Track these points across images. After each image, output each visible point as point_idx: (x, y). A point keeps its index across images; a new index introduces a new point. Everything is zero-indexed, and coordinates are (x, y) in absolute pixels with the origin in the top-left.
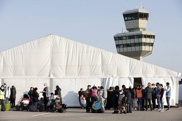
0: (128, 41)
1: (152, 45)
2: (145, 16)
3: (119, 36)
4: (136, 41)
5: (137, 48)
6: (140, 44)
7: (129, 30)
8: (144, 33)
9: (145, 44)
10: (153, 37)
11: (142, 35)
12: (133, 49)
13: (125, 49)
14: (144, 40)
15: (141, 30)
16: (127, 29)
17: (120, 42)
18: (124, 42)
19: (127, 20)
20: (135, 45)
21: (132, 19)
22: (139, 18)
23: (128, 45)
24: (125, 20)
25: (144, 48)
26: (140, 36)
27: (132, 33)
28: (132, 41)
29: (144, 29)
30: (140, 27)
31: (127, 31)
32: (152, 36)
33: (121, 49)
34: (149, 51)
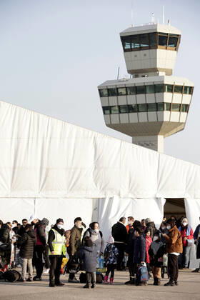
0: (132, 100)
1: (185, 108)
2: (171, 41)
3: (112, 86)
4: (150, 98)
5: (152, 116)
6: (159, 107)
7: (135, 73)
8: (168, 81)
9: (171, 107)
10: (190, 90)
11: (164, 85)
12: (143, 117)
13: (125, 118)
14: (168, 97)
15: (161, 74)
16: (130, 72)
17: (113, 101)
18: (122, 101)
19: (131, 50)
20: (147, 107)
21: (140, 49)
22: (159, 46)
23: (130, 109)
24: (125, 50)
25: (168, 116)
26: (159, 88)
27: (140, 81)
28: (141, 99)
29: (169, 73)
30: (159, 66)
31: (129, 76)
32: (186, 87)
33: (115, 118)
34: (179, 124)
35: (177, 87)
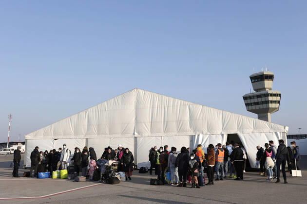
0: (256, 100)
1: (279, 102)
2: (270, 77)
3: (248, 96)
4: (263, 99)
5: (265, 106)
6: (267, 102)
7: (256, 90)
8: (270, 92)
9: (272, 102)
10: (279, 95)
11: (268, 94)
12: (261, 106)
13: (254, 107)
14: (270, 98)
15: (267, 90)
16: (254, 90)
17: (249, 101)
18: (252, 101)
19: (254, 82)
20: (263, 103)
21: (258, 81)
22: (265, 80)
23: (256, 104)
24: (252, 82)
25: (271, 105)
27: (259, 93)
28: (260, 100)
29: (270, 89)
30: (266, 87)
31: (254, 92)
33: (250, 107)
34: (276, 108)
35: (277, 94)
